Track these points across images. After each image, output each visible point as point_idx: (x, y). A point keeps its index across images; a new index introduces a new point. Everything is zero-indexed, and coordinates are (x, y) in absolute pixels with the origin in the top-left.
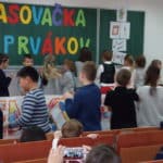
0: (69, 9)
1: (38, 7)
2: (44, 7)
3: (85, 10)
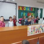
0: (32, 8)
1: (27, 7)
3: (34, 8)
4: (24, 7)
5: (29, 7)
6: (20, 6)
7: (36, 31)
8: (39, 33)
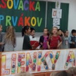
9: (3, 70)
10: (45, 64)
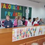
0: (19, 6)
2: (14, 5)
3: (21, 6)
4: (9, 4)
5: (15, 6)
6: (4, 4)
7: (23, 35)
8: (27, 37)
9: (13, 38)
10: (31, 33)
